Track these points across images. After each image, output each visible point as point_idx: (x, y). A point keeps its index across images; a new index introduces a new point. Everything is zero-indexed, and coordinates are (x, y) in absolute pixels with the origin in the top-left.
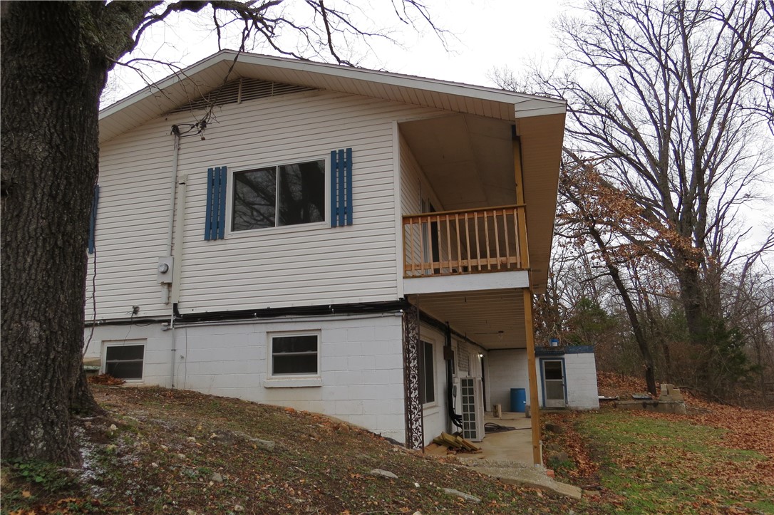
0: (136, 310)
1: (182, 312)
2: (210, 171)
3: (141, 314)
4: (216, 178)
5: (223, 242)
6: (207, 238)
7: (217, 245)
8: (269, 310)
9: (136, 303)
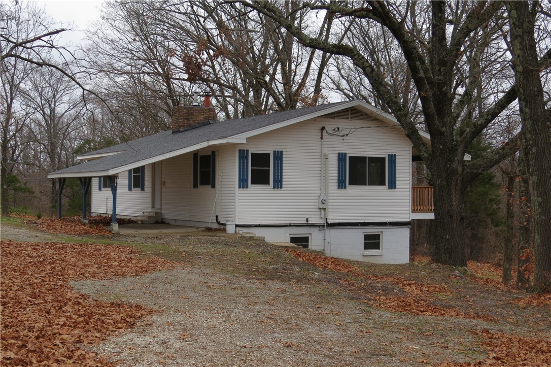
0: (307, 220)
1: (329, 222)
2: (339, 154)
3: (310, 222)
4: (341, 157)
5: (345, 190)
6: (339, 188)
7: (343, 191)
8: (364, 223)
9: (307, 216)
